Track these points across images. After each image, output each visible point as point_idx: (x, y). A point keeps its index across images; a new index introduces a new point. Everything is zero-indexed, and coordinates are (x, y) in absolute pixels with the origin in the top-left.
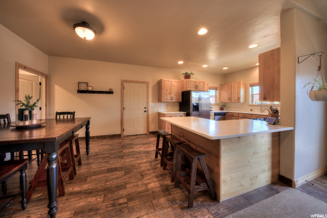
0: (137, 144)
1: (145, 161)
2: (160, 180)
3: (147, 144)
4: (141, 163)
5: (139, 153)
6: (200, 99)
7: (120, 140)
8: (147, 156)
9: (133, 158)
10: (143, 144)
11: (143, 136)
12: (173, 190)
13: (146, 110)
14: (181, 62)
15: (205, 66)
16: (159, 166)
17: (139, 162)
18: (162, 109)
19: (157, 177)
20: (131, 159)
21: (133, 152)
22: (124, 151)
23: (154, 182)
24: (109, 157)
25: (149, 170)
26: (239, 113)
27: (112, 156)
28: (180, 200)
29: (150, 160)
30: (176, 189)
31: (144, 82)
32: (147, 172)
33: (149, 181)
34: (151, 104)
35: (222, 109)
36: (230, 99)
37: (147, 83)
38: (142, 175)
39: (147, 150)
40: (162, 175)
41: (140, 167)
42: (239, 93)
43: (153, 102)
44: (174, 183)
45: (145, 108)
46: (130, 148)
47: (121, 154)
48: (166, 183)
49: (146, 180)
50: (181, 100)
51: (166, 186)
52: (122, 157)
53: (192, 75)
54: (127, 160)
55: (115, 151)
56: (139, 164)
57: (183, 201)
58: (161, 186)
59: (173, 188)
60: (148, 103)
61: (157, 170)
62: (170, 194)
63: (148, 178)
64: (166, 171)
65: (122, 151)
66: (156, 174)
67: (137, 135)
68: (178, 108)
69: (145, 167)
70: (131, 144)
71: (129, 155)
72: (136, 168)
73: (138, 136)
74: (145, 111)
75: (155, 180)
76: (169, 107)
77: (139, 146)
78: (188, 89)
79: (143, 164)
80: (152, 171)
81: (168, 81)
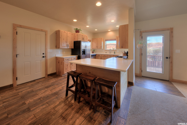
0: (40, 90)
1: (58, 103)
2: (81, 114)
3: (50, 86)
4: (56, 107)
5: (48, 97)
6: (86, 47)
7: (15, 91)
8: (57, 97)
9: (44, 105)
10: (47, 87)
11: (42, 80)
12: (95, 116)
13: (44, 55)
14: (75, 20)
15: (88, 26)
16: (73, 101)
17: (52, 106)
18: (59, 54)
19: (77, 112)
20: (41, 107)
21: (39, 99)
22: (27, 102)
23: (78, 118)
24: (7, 117)
25: (67, 110)
26: (102, 55)
27: (12, 115)
28: (103, 121)
29: (62, 100)
30: (96, 114)
31: (42, 30)
32: (66, 112)
33: (74, 120)
34: (49, 50)
35: (93, 52)
36: (97, 47)
37: (46, 32)
38: (64, 118)
39: (54, 91)
40: (80, 109)
41: (57, 111)
42: (101, 44)
43: (51, 48)
44: (92, 110)
45: (43, 54)
46: (34, 96)
47: (25, 107)
48: (86, 113)
49: (70, 120)
50: (73, 47)
51: (88, 115)
52: (29, 110)
53: (80, 31)
54: (38, 110)
55: (13, 107)
56: (54, 108)
57: (105, 120)
58: (85, 118)
59: (94, 114)
60: (46, 49)
61: (74, 106)
62: (95, 121)
63: (70, 117)
64: (80, 103)
65: (24, 103)
66: (75, 110)
67: (34, 81)
68: (70, 53)
69: (61, 108)
70: (32, 91)
71: (36, 104)
72: (54, 114)
73: (37, 81)
74: (43, 57)
75: (78, 115)
76: (64, 53)
77: (43, 91)
78: (79, 40)
79: (58, 107)
80: (70, 109)
81: (65, 32)
